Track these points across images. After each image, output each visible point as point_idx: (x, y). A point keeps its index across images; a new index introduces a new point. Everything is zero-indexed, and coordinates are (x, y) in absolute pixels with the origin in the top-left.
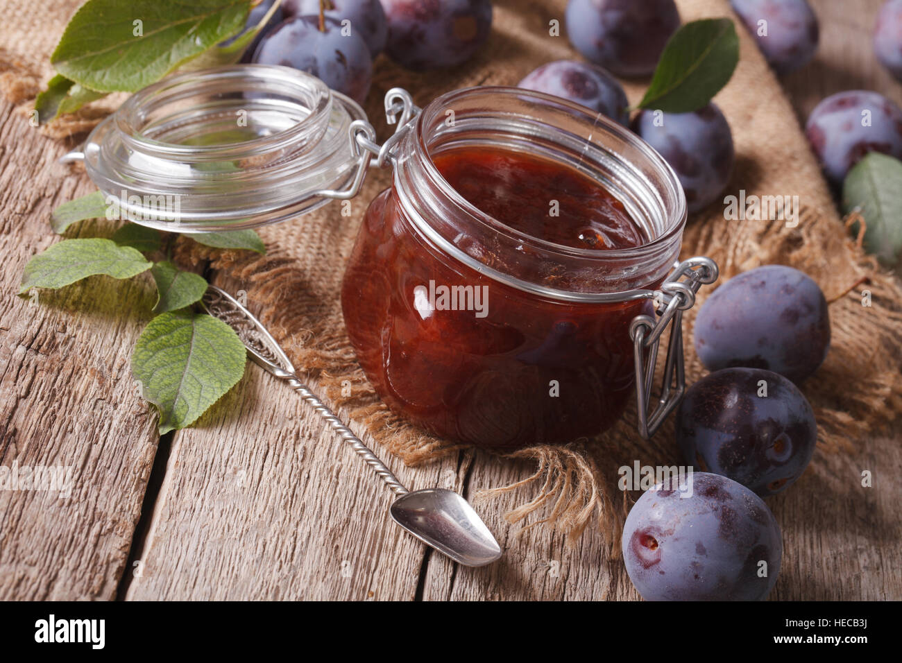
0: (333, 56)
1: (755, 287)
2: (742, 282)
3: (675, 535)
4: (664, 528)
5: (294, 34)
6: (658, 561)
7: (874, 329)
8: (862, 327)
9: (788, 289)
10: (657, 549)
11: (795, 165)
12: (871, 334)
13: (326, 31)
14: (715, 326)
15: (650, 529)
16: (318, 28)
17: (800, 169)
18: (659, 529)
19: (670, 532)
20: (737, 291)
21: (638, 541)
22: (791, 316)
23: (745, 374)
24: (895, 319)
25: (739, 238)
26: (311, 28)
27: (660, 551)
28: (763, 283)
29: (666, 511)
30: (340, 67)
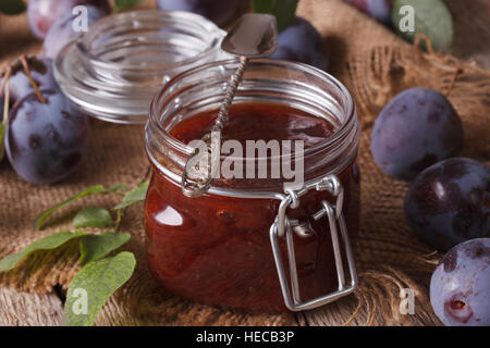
0: (61, 117)
1: (401, 112)
2: (390, 114)
3: (474, 292)
4: (464, 291)
5: (28, 114)
6: (471, 314)
7: (474, 99)
8: (464, 101)
9: (421, 103)
10: (465, 307)
11: (361, 25)
12: (473, 103)
13: (47, 102)
14: (390, 149)
15: (454, 296)
16: (40, 101)
17: (365, 27)
18: (461, 294)
19: (470, 292)
20: (391, 120)
21: (450, 308)
22: (434, 117)
23: (439, 169)
24: (482, 85)
25: (359, 88)
26: (36, 104)
27: (469, 307)
28: (405, 107)
29: (459, 279)
30: (69, 121)
